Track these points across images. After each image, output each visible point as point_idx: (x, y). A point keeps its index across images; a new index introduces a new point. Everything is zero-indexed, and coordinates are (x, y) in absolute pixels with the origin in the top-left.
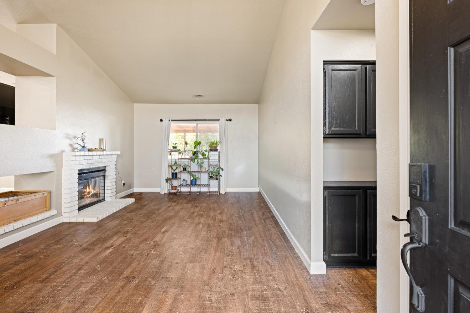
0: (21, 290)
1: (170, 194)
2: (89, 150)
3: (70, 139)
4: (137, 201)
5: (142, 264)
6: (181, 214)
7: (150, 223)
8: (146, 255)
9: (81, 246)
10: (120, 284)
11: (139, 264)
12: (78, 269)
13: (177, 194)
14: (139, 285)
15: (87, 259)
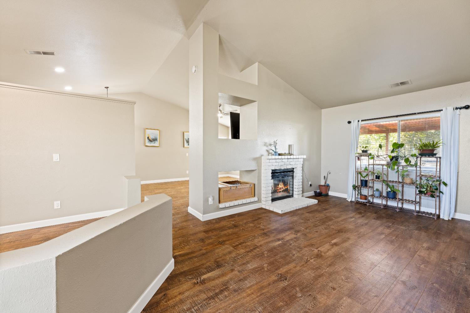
0: (224, 247)
1: (358, 203)
2: (279, 155)
3: (267, 146)
4: (320, 203)
5: (298, 268)
6: (362, 230)
7: (323, 229)
8: (305, 261)
9: (263, 230)
10: (274, 278)
11: (295, 267)
12: (254, 248)
13: (367, 205)
14: (287, 288)
15: (262, 243)
